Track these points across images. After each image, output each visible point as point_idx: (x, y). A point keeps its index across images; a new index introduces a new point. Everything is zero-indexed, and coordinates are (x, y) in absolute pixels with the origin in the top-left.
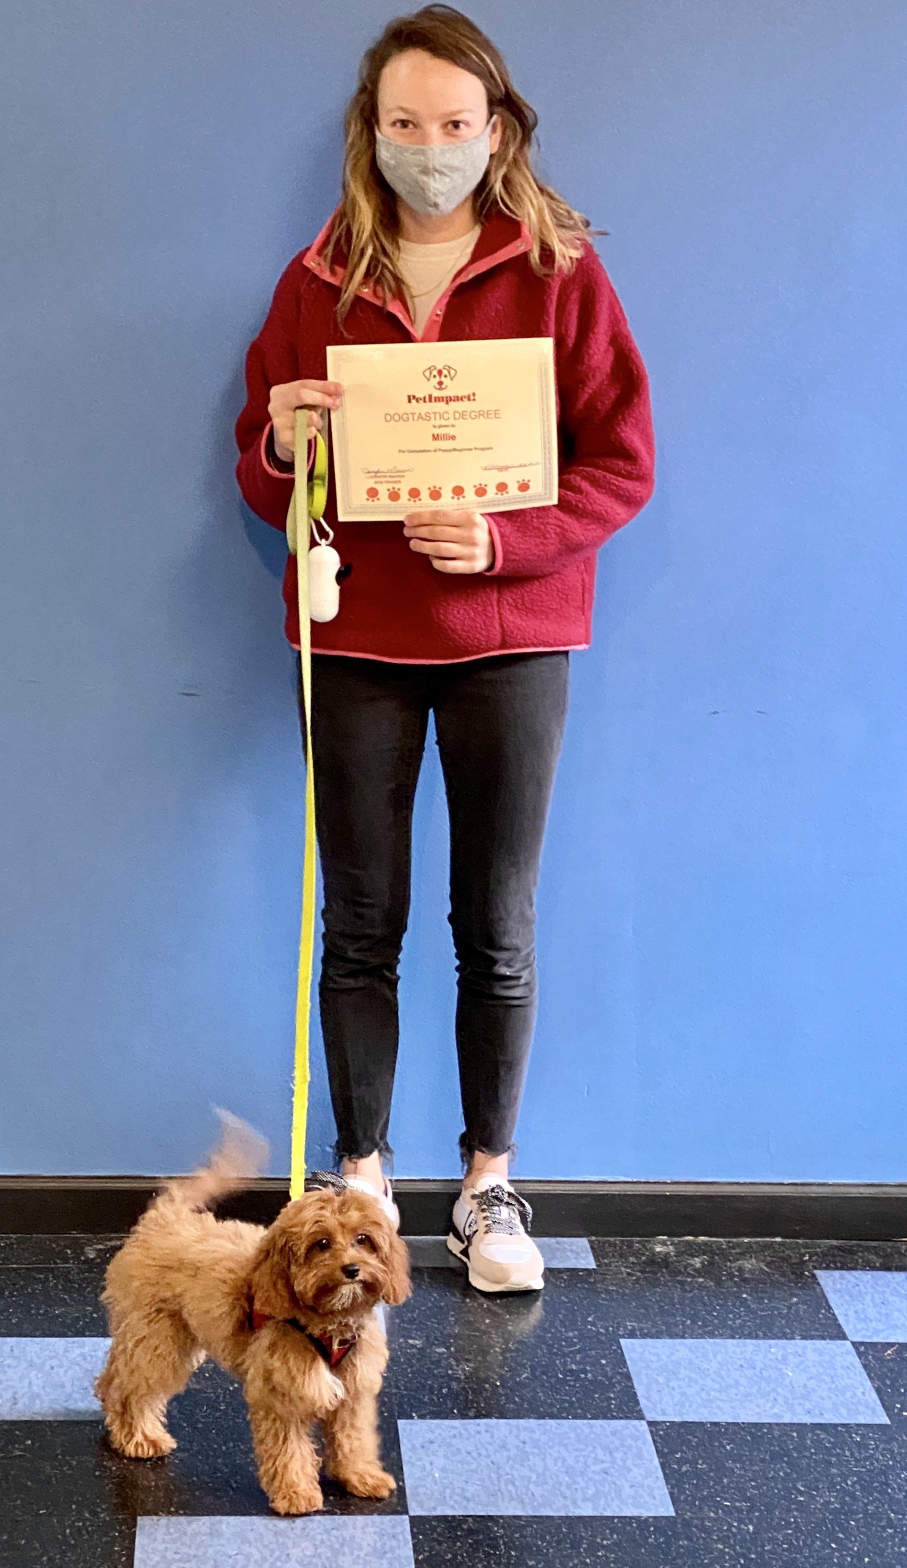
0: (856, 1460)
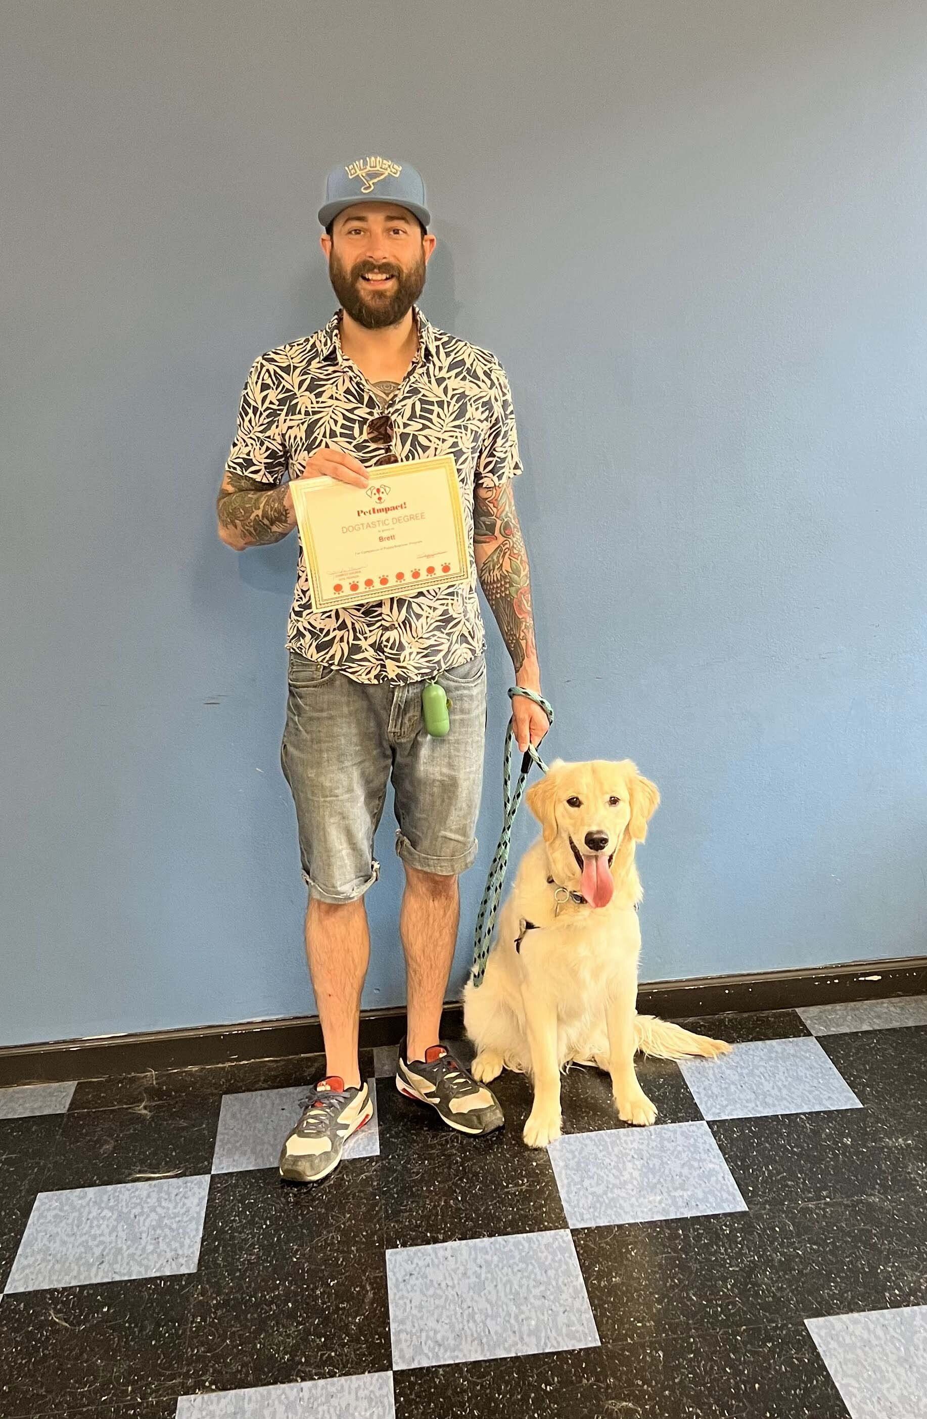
0: (730, 1258)
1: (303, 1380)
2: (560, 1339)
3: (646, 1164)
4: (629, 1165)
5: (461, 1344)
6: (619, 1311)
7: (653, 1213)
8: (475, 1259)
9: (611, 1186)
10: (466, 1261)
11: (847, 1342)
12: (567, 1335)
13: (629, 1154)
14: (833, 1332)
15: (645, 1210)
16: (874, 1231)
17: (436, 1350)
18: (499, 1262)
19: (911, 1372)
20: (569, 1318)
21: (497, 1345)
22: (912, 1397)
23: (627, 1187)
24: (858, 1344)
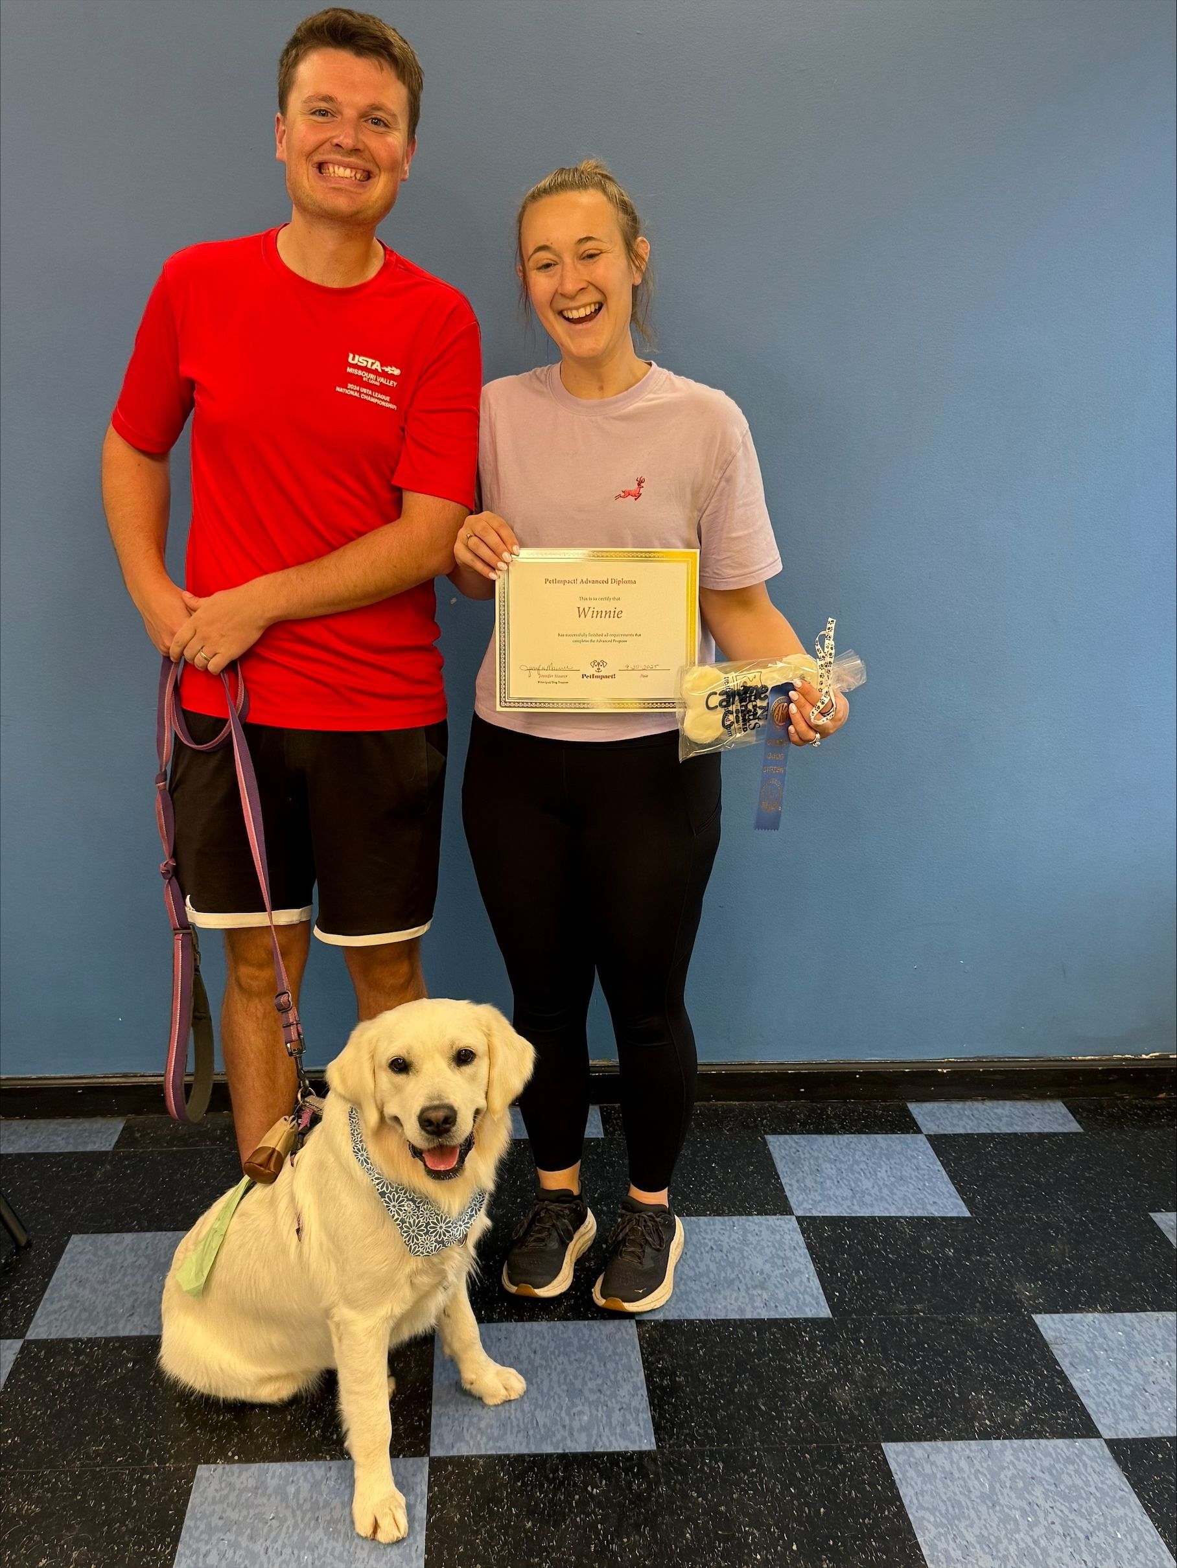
1: (332, 1459)
2: (613, 1439)
3: (725, 1257)
4: (707, 1256)
5: (505, 1433)
6: (680, 1413)
7: (727, 1312)
8: (530, 1344)
9: (684, 1277)
10: (521, 1345)
11: (926, 1471)
12: (620, 1436)
13: (706, 1245)
14: (912, 1459)
15: (719, 1306)
16: (969, 1353)
17: (478, 1439)
18: (555, 1348)
19: (995, 1512)
20: (624, 1416)
21: (544, 1439)
22: (992, 1538)
23: (702, 1279)
24: (938, 1476)
